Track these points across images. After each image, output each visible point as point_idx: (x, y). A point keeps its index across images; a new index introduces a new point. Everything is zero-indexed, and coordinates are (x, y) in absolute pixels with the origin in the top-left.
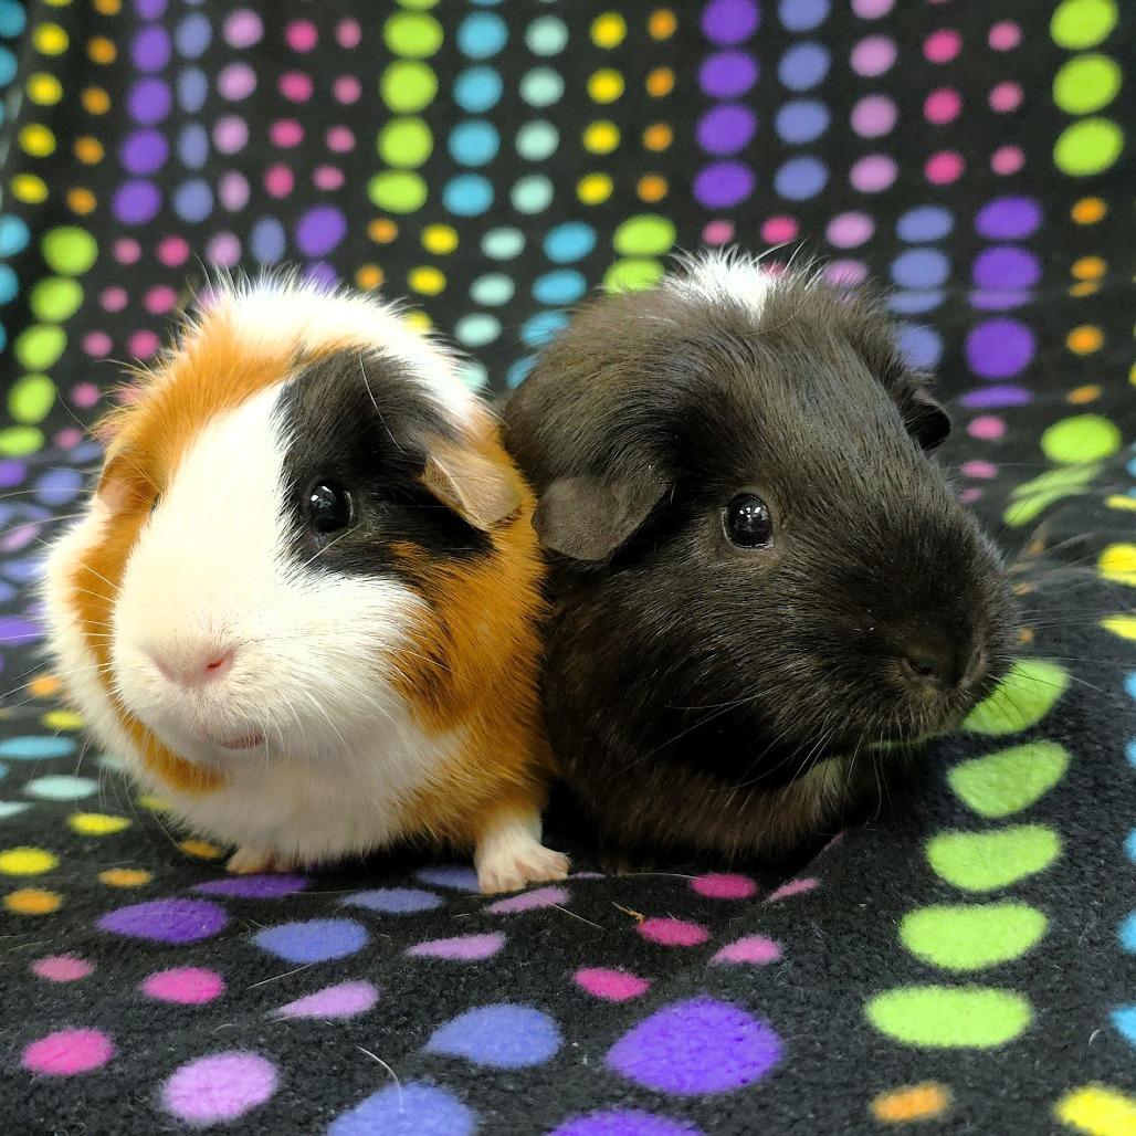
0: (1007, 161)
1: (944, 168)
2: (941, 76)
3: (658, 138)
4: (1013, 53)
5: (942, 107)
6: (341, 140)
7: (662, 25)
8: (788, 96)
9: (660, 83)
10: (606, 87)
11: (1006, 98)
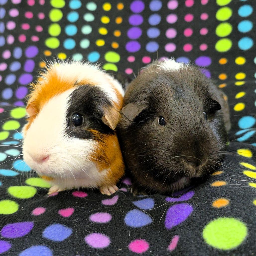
0: (204, 47)
1: (188, 48)
2: (188, 25)
3: (117, 34)
4: (206, 21)
5: (188, 33)
6: (39, 29)
7: (120, 7)
8: (150, 26)
9: (119, 21)
10: (105, 20)
11: (204, 32)
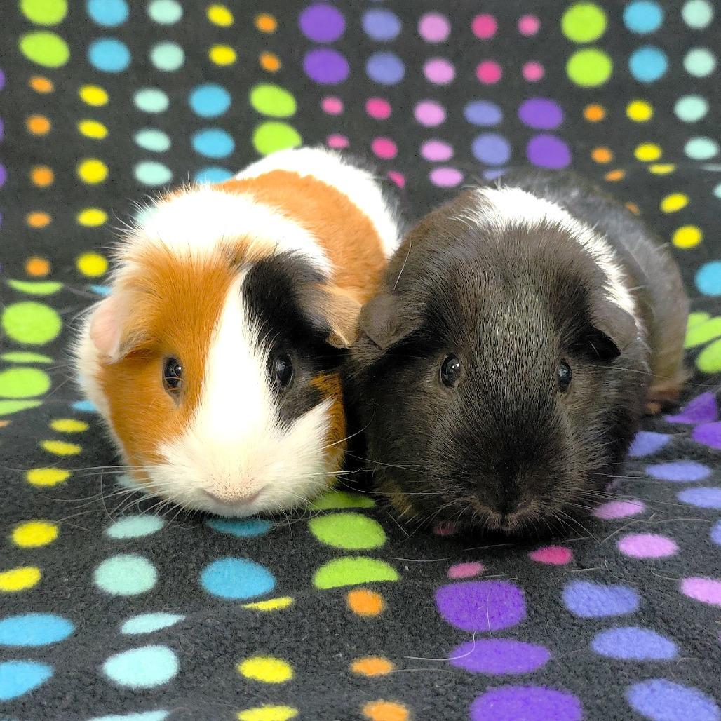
0: (533, 72)
5: (484, 27)
11: (529, 26)
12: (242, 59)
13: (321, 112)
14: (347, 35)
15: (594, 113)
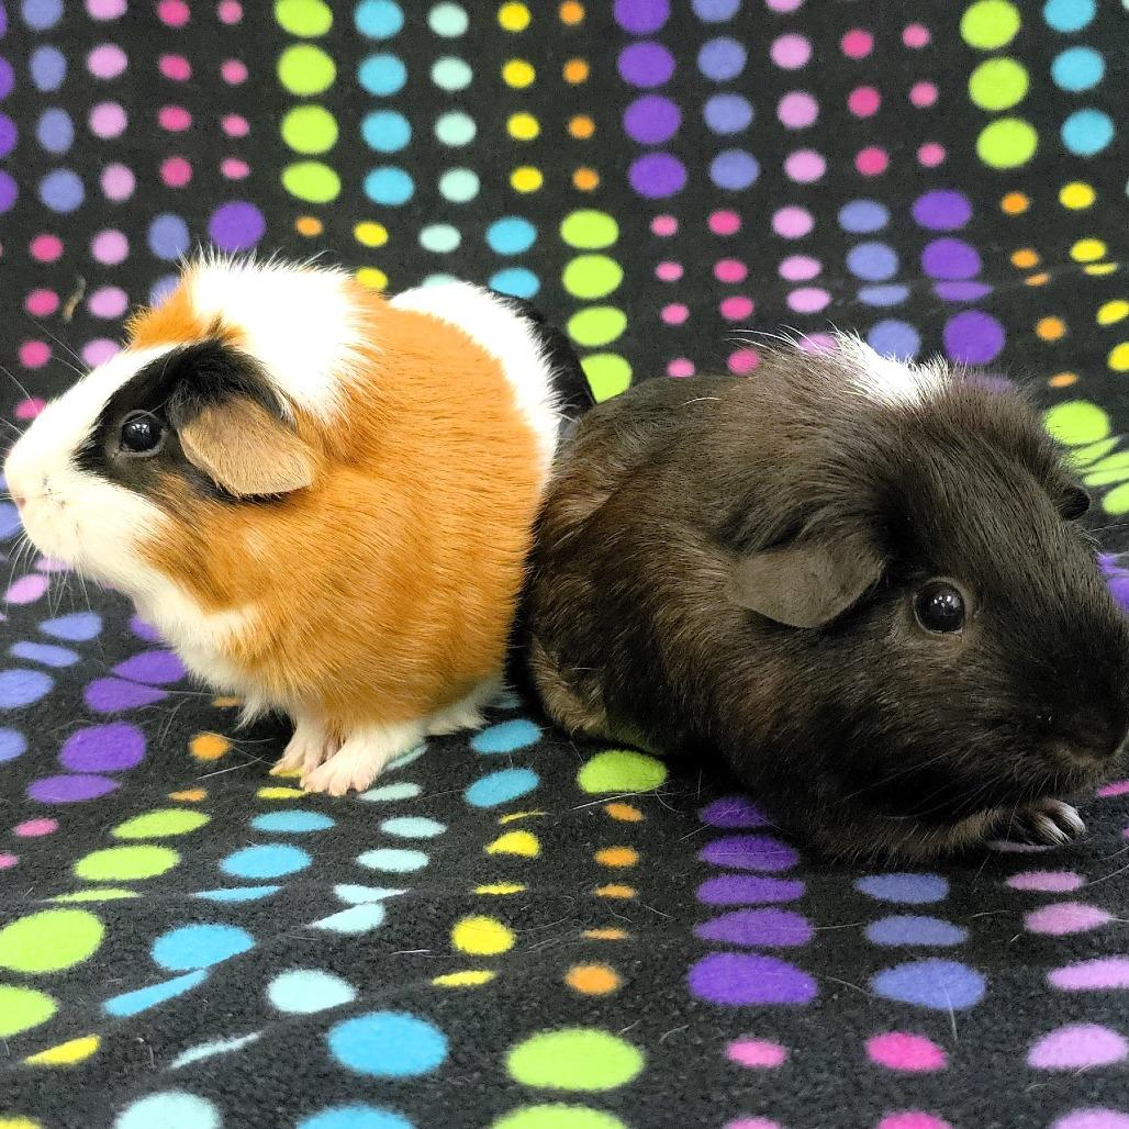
0: (932, 155)
1: (872, 161)
2: (859, 74)
3: (581, 127)
4: (925, 50)
5: (864, 102)
6: (236, 126)
7: (572, 13)
8: (711, 88)
9: (576, 72)
10: (518, 74)
11: (924, 95)
12: (549, 181)
13: (649, 234)
14: (683, 131)
15: (1015, 204)
